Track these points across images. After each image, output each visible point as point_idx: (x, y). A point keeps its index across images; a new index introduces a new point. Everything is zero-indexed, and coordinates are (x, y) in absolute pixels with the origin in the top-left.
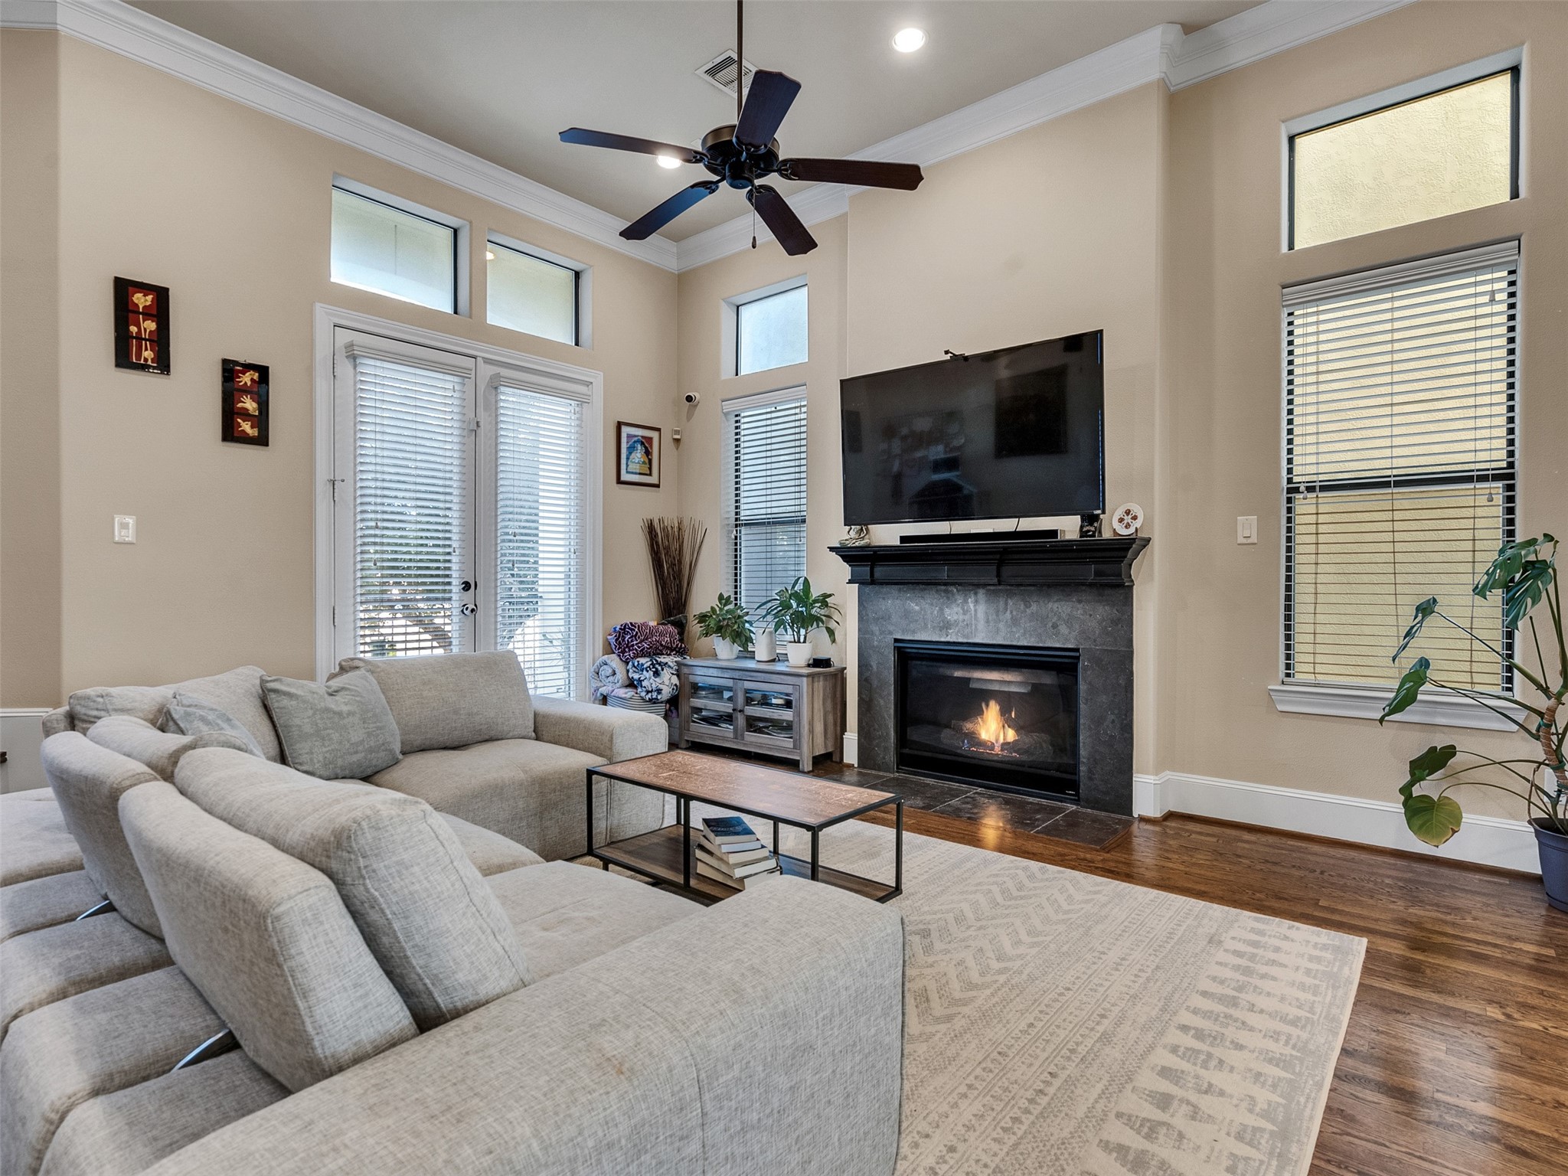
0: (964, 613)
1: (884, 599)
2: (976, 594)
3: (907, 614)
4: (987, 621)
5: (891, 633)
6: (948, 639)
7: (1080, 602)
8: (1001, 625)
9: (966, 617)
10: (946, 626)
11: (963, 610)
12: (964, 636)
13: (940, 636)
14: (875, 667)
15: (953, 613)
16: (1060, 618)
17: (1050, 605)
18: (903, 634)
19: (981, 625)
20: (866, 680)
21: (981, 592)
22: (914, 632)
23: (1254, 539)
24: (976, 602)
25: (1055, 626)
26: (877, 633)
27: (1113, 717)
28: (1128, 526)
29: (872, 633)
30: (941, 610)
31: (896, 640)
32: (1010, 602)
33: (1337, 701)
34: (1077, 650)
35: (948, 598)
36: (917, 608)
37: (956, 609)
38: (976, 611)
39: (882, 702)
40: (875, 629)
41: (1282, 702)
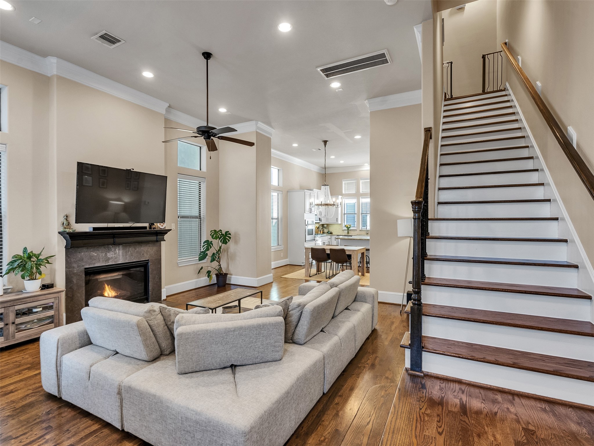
0: (115, 254)
1: (79, 253)
2: (119, 247)
3: (91, 257)
4: (123, 256)
5: (83, 266)
6: (109, 264)
7: (149, 246)
8: (127, 256)
9: (115, 255)
10: (108, 259)
11: (114, 252)
12: (115, 262)
13: (106, 264)
14: (75, 282)
15: (110, 255)
16: (144, 252)
17: (142, 248)
18: (89, 265)
19: (121, 257)
20: (71, 288)
21: (121, 246)
22: (94, 264)
23: (174, 229)
24: (119, 250)
25: (143, 254)
26: (76, 267)
27: (157, 276)
28: (162, 226)
29: (74, 267)
30: (106, 254)
31: (85, 269)
32: (130, 249)
33: (184, 263)
34: (148, 260)
35: (109, 250)
36: (96, 254)
37: (112, 253)
38: (119, 253)
39: (79, 295)
40: (75, 265)
41: (180, 264)
